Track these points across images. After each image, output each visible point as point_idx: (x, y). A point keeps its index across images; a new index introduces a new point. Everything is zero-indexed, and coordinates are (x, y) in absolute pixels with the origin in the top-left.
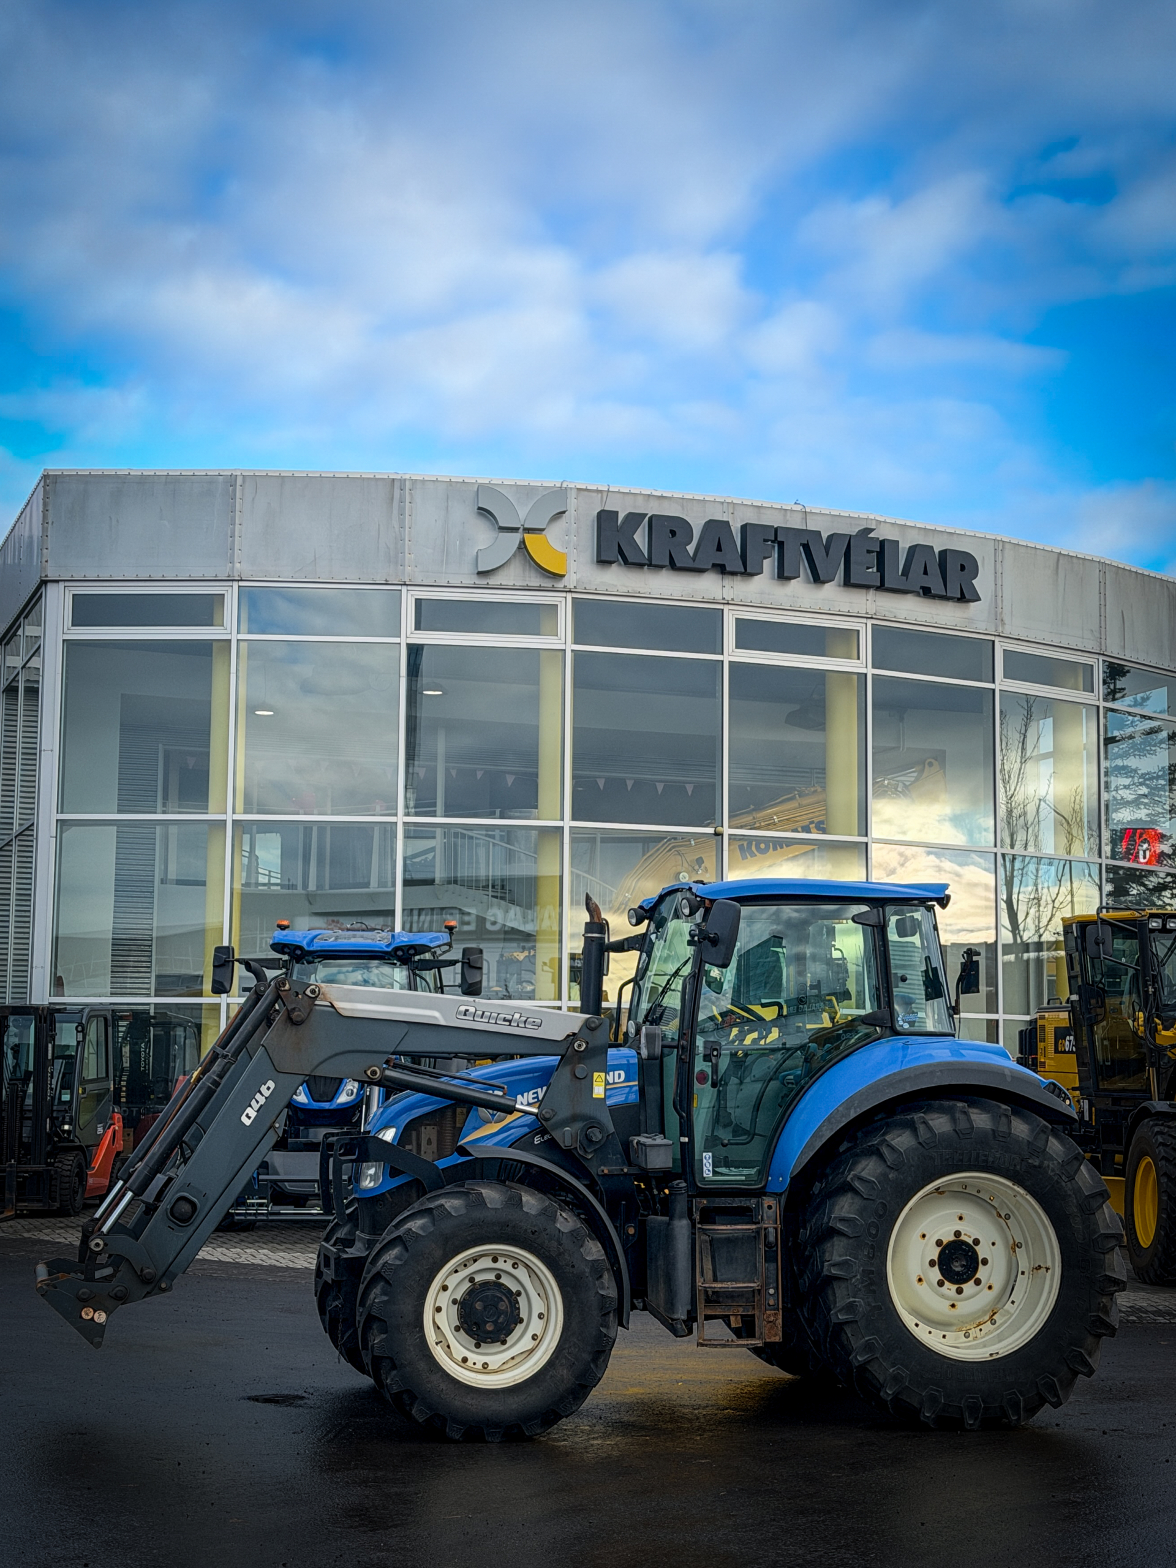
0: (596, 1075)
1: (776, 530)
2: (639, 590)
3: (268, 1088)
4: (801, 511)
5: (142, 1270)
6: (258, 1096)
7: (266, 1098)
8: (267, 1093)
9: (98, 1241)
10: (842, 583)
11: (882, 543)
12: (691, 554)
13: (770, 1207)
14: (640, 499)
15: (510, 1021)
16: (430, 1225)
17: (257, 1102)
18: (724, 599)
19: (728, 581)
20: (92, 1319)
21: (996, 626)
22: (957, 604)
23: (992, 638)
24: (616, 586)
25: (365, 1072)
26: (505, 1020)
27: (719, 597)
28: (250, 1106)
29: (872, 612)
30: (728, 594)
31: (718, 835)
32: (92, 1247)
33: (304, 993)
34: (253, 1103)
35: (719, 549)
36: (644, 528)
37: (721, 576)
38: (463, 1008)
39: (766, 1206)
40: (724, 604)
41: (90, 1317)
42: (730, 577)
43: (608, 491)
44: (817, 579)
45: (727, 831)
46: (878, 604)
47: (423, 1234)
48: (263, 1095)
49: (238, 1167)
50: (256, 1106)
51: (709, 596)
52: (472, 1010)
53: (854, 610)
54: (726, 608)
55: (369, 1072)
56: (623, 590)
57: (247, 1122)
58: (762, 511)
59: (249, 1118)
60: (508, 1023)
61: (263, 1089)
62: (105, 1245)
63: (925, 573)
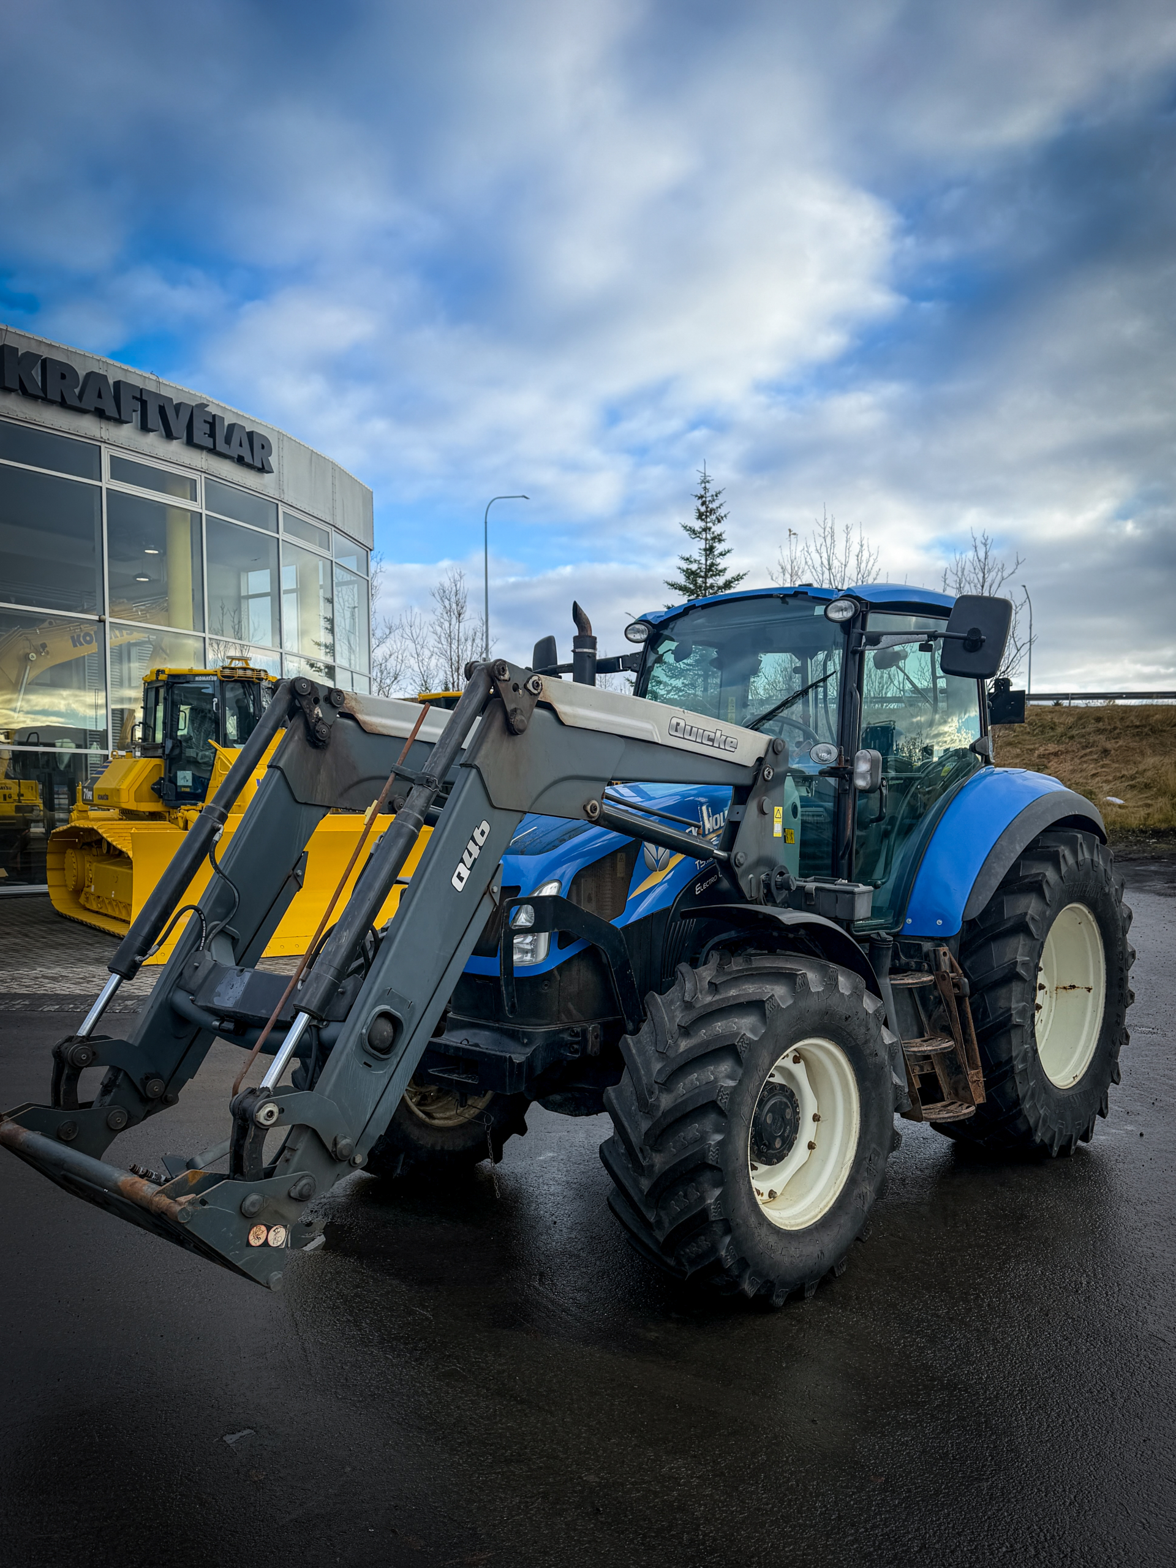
0: (776, 808)
1: (141, 390)
2: (35, 418)
3: (483, 833)
4: (156, 380)
5: (335, 1143)
6: (471, 846)
7: (480, 848)
8: (481, 840)
9: (271, 1107)
10: (185, 442)
11: (214, 416)
12: (77, 394)
13: (945, 954)
14: (33, 343)
15: (712, 740)
16: (759, 1024)
17: (470, 855)
18: (102, 438)
19: (104, 425)
20: (266, 1243)
21: (280, 494)
22: (258, 474)
23: (277, 502)
24: (15, 411)
25: (585, 807)
26: (709, 739)
27: (98, 436)
28: (462, 861)
29: (205, 468)
30: (105, 435)
31: (102, 621)
32: (262, 1120)
33: (525, 686)
34: (466, 856)
35: (100, 396)
36: (37, 369)
37: (98, 419)
38: (674, 721)
39: (942, 953)
40: (101, 442)
41: (261, 1241)
42: (107, 422)
43: (7, 330)
44: (169, 436)
45: (108, 619)
46: (210, 462)
47: (756, 1039)
48: (476, 844)
49: (449, 957)
50: (469, 861)
51: (90, 434)
52: (682, 724)
53: (193, 465)
54: (103, 446)
55: (589, 808)
56: (21, 416)
57: (459, 885)
58: (128, 374)
59: (461, 879)
60: (711, 743)
61: (477, 833)
62: (281, 1111)
63: (241, 445)
